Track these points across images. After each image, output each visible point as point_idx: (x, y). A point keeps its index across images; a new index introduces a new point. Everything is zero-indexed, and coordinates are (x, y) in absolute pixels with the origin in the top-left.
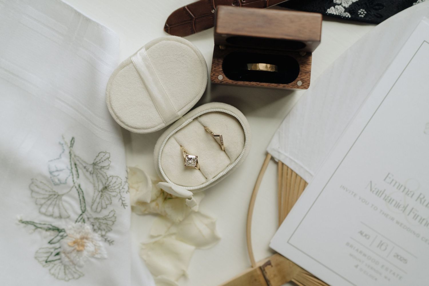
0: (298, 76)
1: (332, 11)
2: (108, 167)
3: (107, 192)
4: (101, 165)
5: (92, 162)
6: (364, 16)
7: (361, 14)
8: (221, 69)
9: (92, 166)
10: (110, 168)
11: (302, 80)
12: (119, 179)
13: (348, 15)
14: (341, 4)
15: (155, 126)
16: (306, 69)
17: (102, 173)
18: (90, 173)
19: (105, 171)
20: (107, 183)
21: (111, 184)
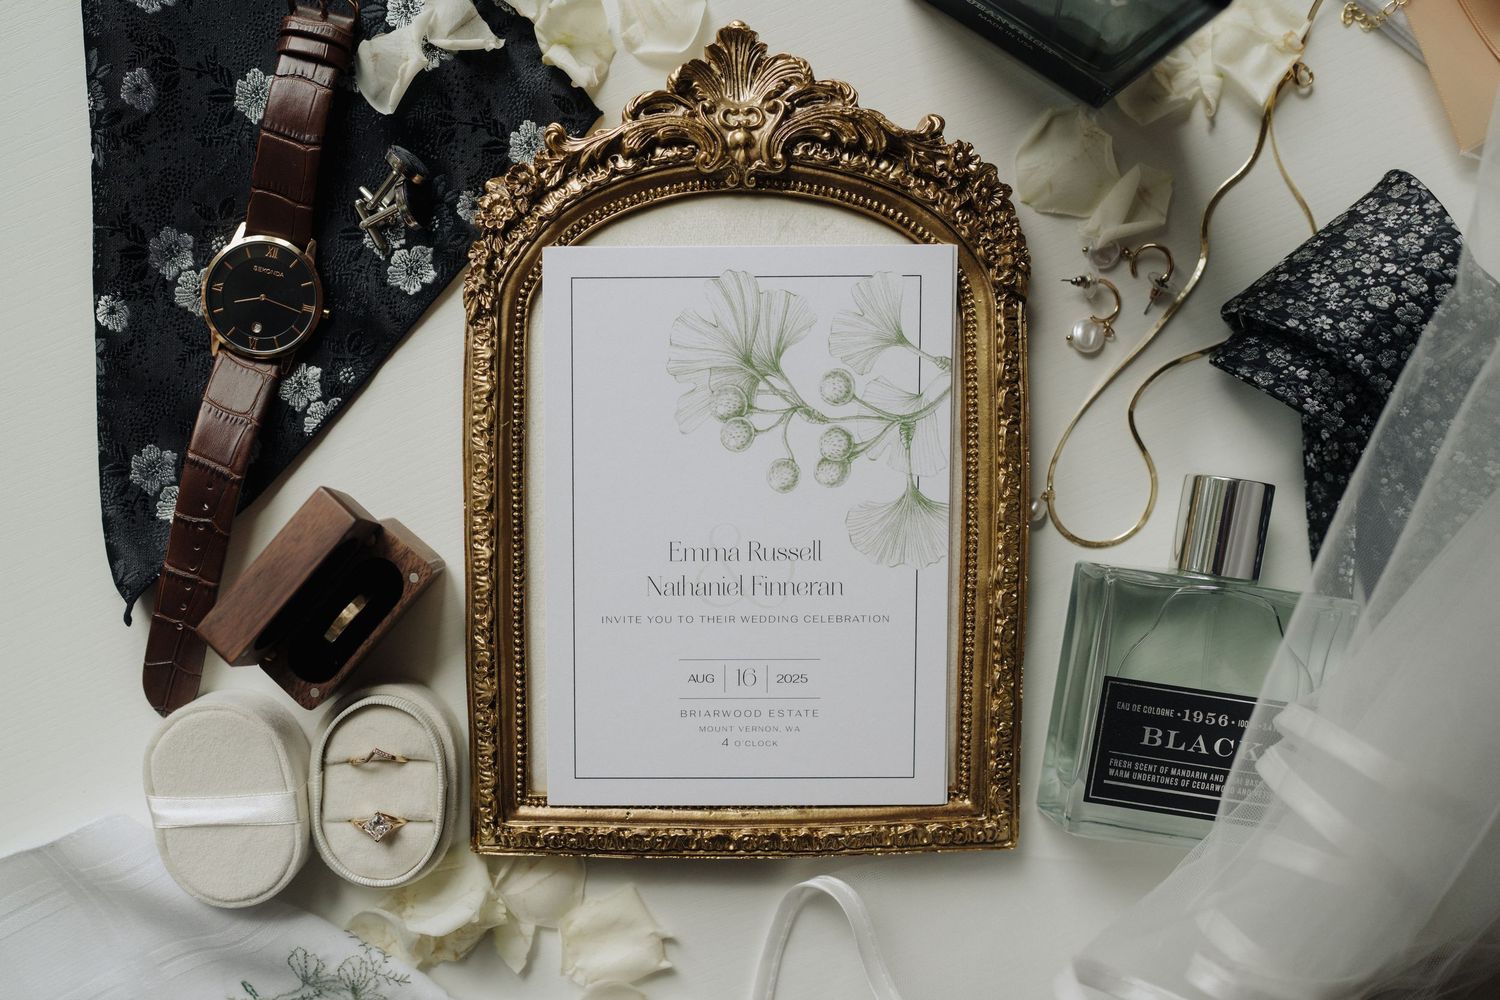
0: (399, 572)
1: (310, 424)
2: (321, 966)
3: (362, 992)
4: (311, 971)
5: (301, 983)
6: (355, 374)
7: (347, 379)
8: (303, 683)
9: (307, 986)
10: (325, 963)
11: (412, 570)
12: (352, 960)
13: (335, 401)
14: (309, 402)
15: (294, 842)
16: (399, 553)
17: (324, 979)
18: (318, 995)
19: (324, 973)
20: (348, 982)
21: (352, 978)
